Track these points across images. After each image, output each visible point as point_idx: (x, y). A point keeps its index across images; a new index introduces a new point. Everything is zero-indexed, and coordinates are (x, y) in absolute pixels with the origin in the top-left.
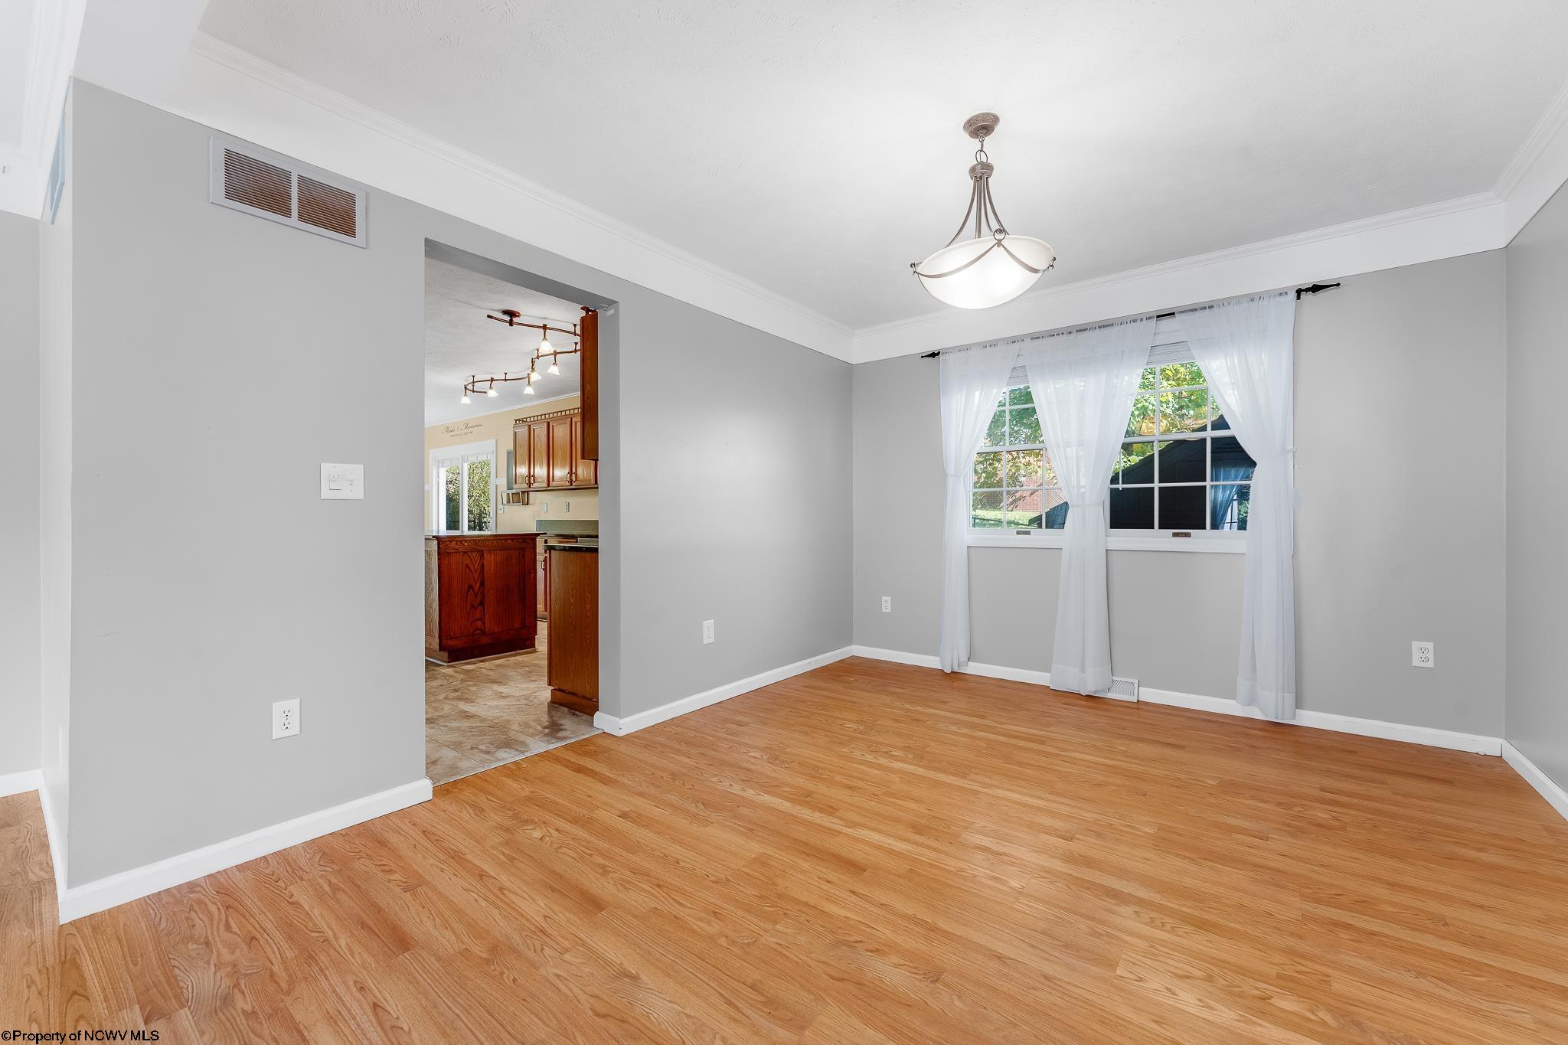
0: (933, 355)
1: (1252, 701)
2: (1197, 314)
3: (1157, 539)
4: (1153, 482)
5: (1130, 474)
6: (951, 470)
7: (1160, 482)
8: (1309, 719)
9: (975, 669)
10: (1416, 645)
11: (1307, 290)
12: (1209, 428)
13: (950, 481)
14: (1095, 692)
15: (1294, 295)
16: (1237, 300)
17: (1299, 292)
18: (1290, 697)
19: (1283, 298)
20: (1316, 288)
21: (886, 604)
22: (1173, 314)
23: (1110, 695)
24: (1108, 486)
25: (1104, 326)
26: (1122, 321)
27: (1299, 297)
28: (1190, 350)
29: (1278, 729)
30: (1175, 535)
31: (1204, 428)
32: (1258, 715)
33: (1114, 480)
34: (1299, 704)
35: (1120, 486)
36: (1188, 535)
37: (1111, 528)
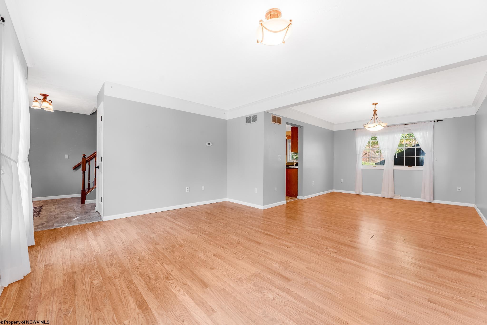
0: (354, 130)
1: (424, 198)
2: (413, 124)
3: (404, 168)
4: (404, 156)
5: (399, 154)
6: (358, 153)
7: (405, 156)
8: (436, 201)
9: (363, 194)
10: (458, 187)
11: (436, 121)
12: (416, 146)
13: (358, 156)
14: (391, 197)
15: (433, 122)
16: (422, 122)
17: (434, 121)
18: (432, 197)
19: (431, 122)
20: (438, 121)
21: (342, 181)
22: (408, 124)
23: (394, 198)
24: (394, 157)
25: (393, 126)
26: (397, 125)
27: (435, 122)
28: (411, 131)
29: (429, 204)
30: (408, 167)
31: (415, 146)
32: (426, 201)
33: (395, 156)
34: (434, 199)
35: (397, 157)
36: (411, 167)
37: (395, 165)
